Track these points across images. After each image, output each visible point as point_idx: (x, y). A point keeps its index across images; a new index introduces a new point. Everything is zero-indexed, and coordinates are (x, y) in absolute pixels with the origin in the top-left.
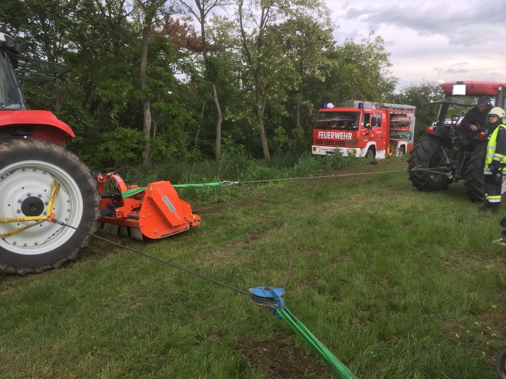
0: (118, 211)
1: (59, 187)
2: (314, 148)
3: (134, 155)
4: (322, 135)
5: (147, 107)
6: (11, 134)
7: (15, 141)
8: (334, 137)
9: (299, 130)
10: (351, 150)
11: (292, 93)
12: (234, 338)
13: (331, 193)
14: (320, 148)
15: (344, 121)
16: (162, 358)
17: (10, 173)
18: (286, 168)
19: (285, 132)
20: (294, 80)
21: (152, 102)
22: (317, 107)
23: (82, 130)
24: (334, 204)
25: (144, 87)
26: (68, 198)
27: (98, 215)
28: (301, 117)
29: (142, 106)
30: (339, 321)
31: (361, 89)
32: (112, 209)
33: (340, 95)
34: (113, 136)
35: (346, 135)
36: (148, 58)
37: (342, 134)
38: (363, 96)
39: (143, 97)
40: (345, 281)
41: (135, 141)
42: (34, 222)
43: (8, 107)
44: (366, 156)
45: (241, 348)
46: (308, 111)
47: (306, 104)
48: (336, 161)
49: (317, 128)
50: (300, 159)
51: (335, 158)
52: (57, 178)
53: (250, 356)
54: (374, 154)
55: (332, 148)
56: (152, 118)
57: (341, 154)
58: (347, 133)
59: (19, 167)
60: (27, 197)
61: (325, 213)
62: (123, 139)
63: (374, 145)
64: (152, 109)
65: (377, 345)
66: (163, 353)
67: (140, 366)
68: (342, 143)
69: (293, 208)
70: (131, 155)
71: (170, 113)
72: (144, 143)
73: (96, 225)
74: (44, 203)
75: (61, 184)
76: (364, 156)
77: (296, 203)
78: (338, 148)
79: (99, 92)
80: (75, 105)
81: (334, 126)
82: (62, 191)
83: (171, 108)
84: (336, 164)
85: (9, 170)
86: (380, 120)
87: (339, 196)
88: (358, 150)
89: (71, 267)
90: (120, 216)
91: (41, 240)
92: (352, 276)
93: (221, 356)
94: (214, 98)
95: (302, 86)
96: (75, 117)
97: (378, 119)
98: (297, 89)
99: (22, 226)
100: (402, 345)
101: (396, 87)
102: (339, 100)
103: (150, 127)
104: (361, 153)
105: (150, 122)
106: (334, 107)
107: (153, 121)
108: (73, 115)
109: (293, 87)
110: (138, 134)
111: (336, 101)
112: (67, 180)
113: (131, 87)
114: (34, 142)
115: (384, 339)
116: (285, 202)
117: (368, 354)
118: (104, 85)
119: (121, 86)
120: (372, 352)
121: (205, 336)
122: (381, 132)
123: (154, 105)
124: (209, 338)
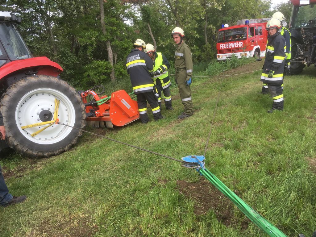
0: (97, 112)
1: (59, 102)
2: (218, 56)
3: (105, 77)
4: (223, 46)
5: (109, 45)
6: (25, 74)
7: (28, 78)
8: (231, 46)
9: (208, 46)
10: (243, 53)
11: (200, 21)
12: (174, 182)
13: (231, 84)
14: (222, 55)
15: (237, 35)
16: (131, 198)
17: (29, 98)
18: (200, 72)
19: (198, 48)
20: (200, 12)
21: (111, 42)
22: (218, 28)
23: (72, 66)
24: (233, 91)
25: (105, 32)
26: (66, 108)
27: (85, 116)
28: (208, 37)
29: (105, 45)
30: (240, 165)
31: (247, 11)
32: (93, 111)
33: (232, 18)
34: (91, 67)
35: (238, 44)
36: (104, 13)
37: (236, 44)
38: (248, 16)
39: (105, 39)
40: (243, 140)
41: (105, 68)
42: (48, 125)
43: (21, 58)
44: (254, 56)
45: (178, 188)
46: (212, 32)
47: (210, 27)
48: (234, 62)
49: (219, 42)
50: (209, 65)
51: (232, 61)
52: (57, 97)
53: (185, 192)
54: (259, 54)
55: (230, 54)
56: (113, 52)
57: (236, 57)
58: (239, 43)
59: (34, 93)
60: (42, 111)
61: (227, 98)
62: (97, 68)
63: (258, 48)
64: (111, 46)
65: (265, 178)
66: (132, 195)
67: (119, 204)
68: (236, 50)
69: (207, 97)
70: (103, 77)
71: (123, 47)
72: (110, 69)
73: (85, 122)
74: (52, 113)
75: (60, 101)
76: (252, 56)
77: (209, 94)
78: (234, 53)
79: (78, 40)
80: (65, 51)
81: (230, 39)
82: (61, 105)
83: (123, 43)
84: (234, 64)
85: (29, 96)
86: (261, 30)
87: (237, 85)
88: (248, 53)
89: (75, 150)
90: (99, 116)
91: (54, 135)
92: (247, 136)
93: (167, 193)
94: (150, 33)
95: (206, 15)
96: (67, 58)
97: (260, 30)
98: (203, 18)
99: (42, 128)
100: (282, 176)
101: (271, 6)
102: (232, 21)
103: (112, 58)
104: (250, 54)
105: (112, 54)
106: (229, 27)
107: (114, 54)
108: (65, 57)
109: (200, 18)
110: (106, 63)
111: (230, 22)
112: (63, 98)
113: (97, 34)
114: (40, 77)
115: (270, 173)
116: (201, 94)
117: (259, 184)
118: (81, 35)
119: (91, 34)
120: (262, 183)
121: (157, 183)
122: (262, 39)
123: (113, 43)
124: (159, 184)
